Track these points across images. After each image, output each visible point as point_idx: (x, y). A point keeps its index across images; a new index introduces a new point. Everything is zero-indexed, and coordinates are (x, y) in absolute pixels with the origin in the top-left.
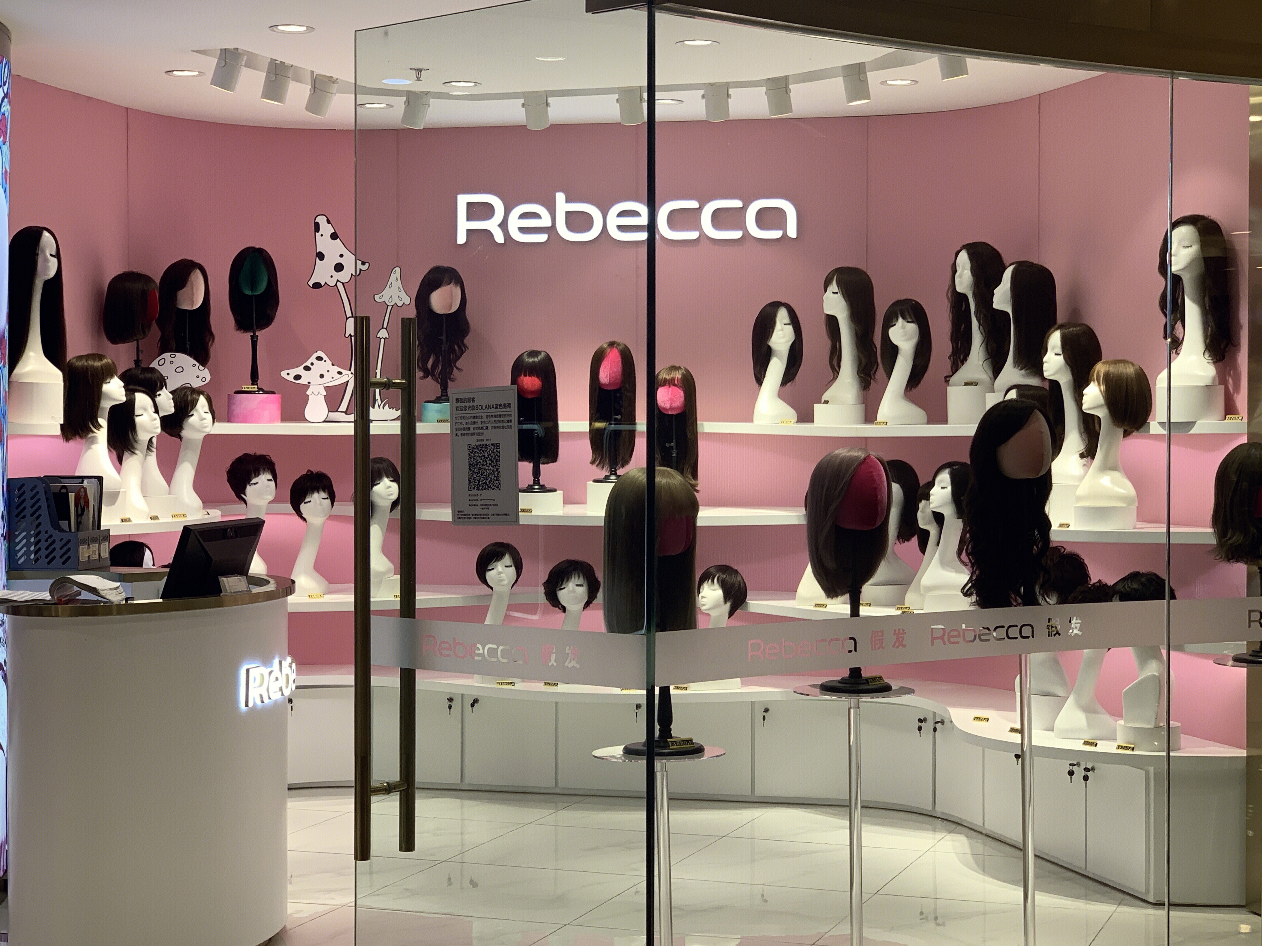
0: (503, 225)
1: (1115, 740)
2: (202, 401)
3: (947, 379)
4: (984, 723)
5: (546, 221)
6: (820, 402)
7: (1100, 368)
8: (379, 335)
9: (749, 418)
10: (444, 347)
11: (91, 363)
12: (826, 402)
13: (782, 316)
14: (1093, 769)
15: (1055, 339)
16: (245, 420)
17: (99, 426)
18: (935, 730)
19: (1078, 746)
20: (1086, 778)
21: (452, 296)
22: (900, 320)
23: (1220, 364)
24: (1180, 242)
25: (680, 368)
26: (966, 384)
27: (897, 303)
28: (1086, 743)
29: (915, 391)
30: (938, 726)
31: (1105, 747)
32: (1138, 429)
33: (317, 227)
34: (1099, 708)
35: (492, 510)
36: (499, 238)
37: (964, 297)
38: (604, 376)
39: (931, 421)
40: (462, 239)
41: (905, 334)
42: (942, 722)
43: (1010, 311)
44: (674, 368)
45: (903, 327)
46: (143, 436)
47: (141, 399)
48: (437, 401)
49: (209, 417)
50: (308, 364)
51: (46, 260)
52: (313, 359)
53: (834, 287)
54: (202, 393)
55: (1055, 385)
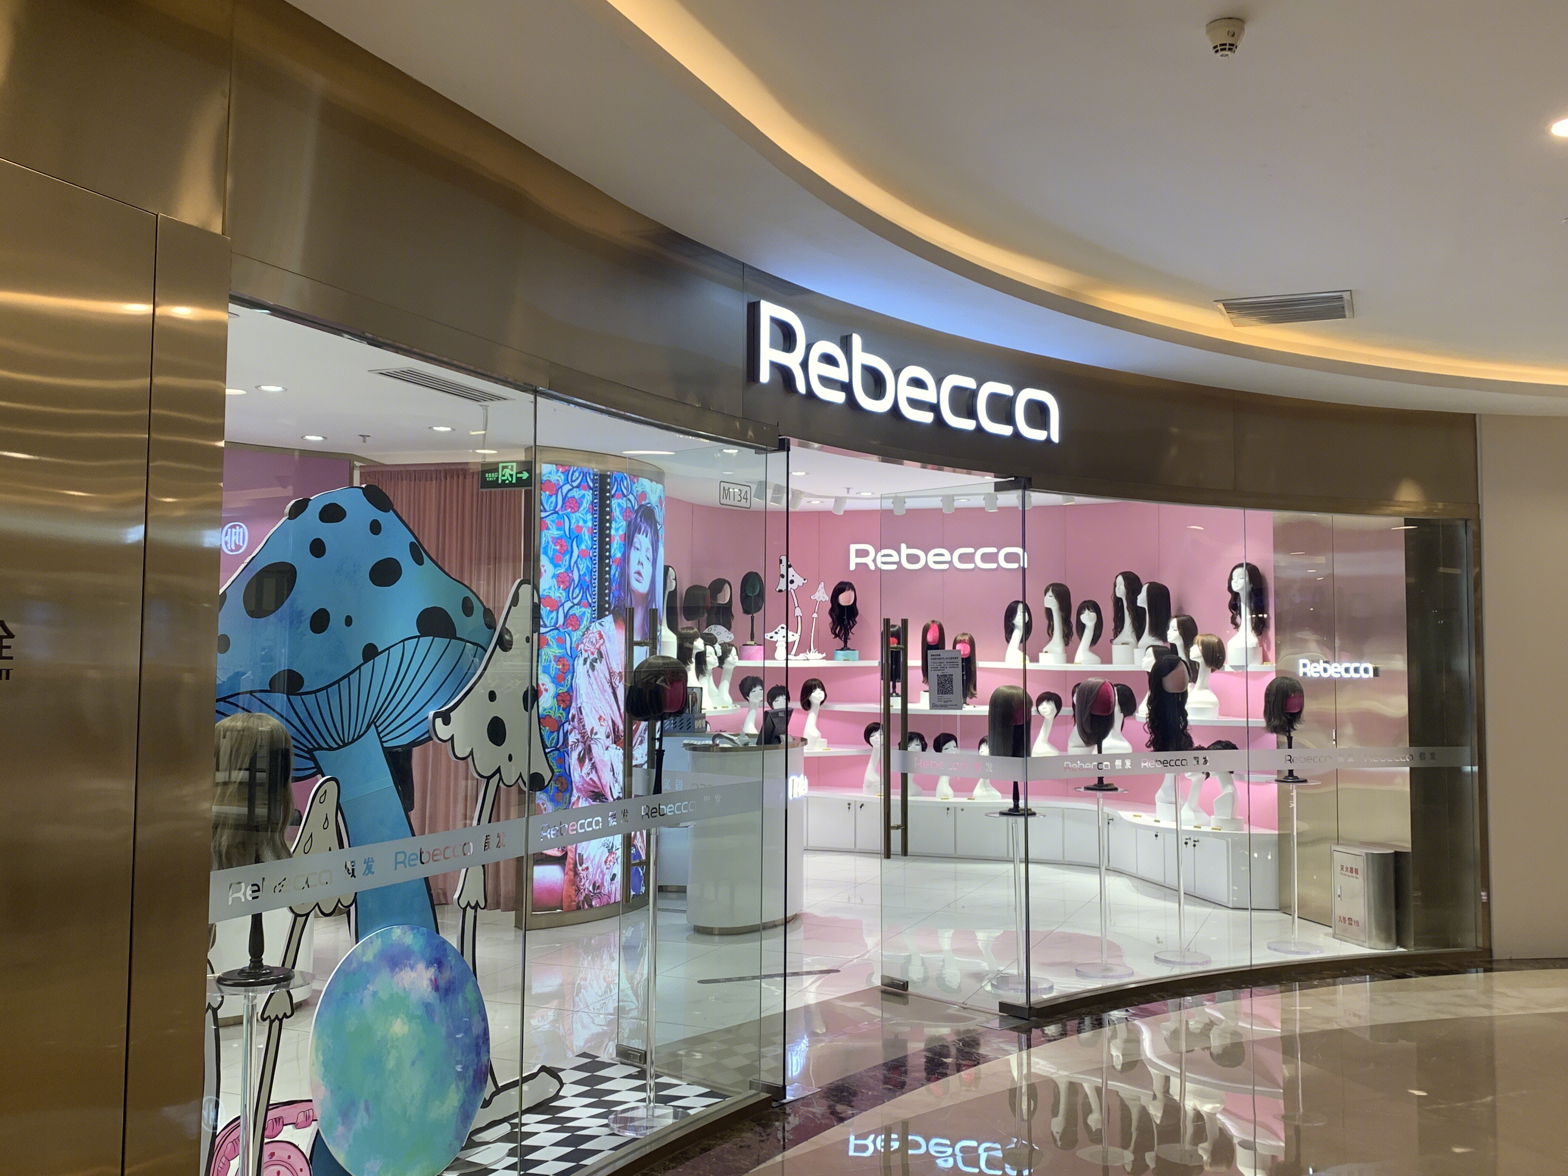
0: (874, 561)
1: (1209, 825)
2: (734, 650)
3: (1111, 641)
4: (1139, 818)
5: (895, 558)
6: (1042, 652)
7: (1199, 638)
8: (813, 616)
9: (1003, 659)
10: (846, 622)
11: (688, 631)
12: (1046, 652)
13: (1020, 607)
14: (1198, 841)
15: (1174, 623)
16: (748, 659)
17: (691, 662)
18: (1109, 823)
19: (1192, 828)
20: (1194, 846)
21: (850, 597)
22: (1087, 611)
23: (1260, 637)
24: (1238, 576)
25: (967, 634)
26: (1123, 644)
27: (1085, 602)
28: (1195, 827)
29: (1094, 647)
30: (1110, 821)
31: (1203, 829)
32: (1219, 668)
33: (781, 562)
34: (1201, 810)
35: (949, 703)
36: (872, 567)
37: (1121, 599)
38: (930, 638)
39: (1103, 662)
40: (852, 567)
41: (1090, 618)
42: (1112, 819)
43: (1146, 607)
44: (964, 634)
45: (1088, 614)
46: (710, 667)
47: (709, 648)
48: (842, 649)
49: (737, 657)
50: (777, 630)
51: (671, 582)
52: (779, 628)
53: (1050, 593)
54: (733, 646)
55: (1173, 646)
